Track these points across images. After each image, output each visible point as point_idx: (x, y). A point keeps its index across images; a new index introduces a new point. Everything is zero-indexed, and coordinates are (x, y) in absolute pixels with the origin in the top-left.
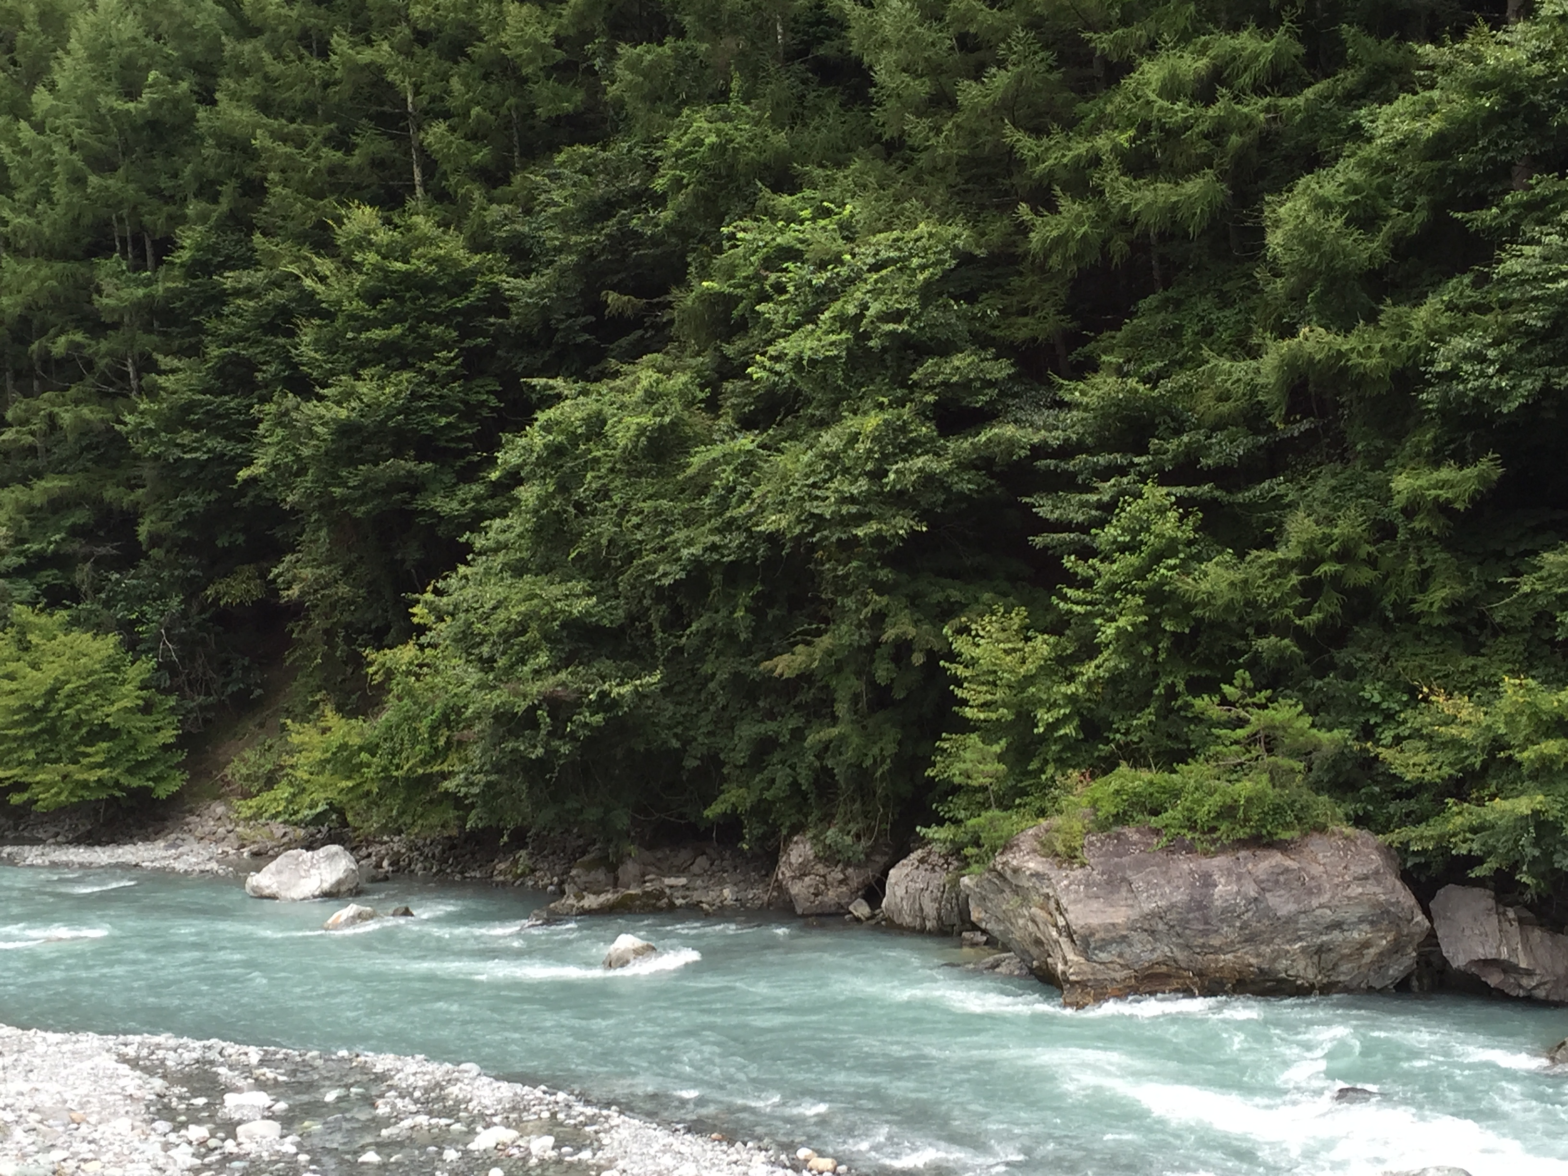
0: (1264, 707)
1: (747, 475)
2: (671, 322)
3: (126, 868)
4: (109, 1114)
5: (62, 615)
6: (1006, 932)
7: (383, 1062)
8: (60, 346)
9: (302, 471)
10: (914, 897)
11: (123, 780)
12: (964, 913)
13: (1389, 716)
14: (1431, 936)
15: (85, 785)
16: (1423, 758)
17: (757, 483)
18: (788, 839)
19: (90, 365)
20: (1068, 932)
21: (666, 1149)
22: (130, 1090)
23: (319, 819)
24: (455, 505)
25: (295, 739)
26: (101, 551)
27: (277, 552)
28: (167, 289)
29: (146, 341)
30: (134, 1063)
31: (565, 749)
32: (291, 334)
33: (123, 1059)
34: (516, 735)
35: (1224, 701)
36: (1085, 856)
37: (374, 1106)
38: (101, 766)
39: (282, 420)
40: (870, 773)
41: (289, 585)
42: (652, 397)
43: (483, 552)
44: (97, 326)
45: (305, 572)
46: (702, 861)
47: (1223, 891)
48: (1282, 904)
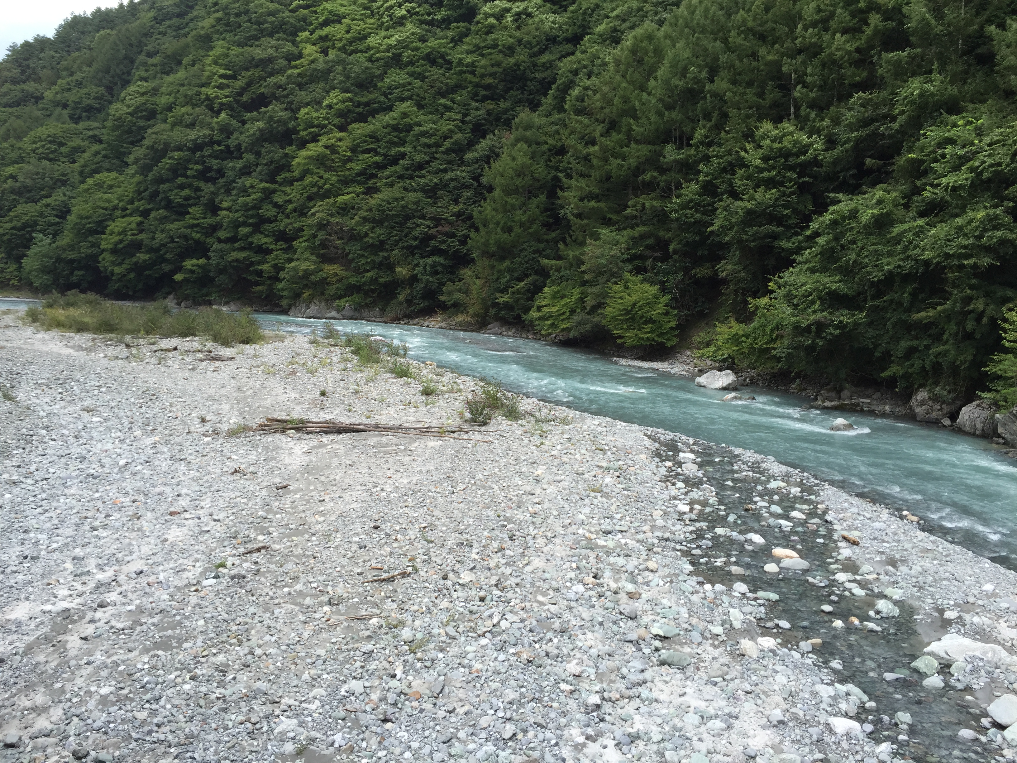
1: (919, 237)
2: (894, 171)
4: (639, 452)
5: (640, 277)
6: (1014, 439)
7: (738, 451)
8: (648, 177)
9: (732, 228)
10: (972, 420)
11: (656, 339)
12: (995, 429)
15: (642, 339)
17: (923, 241)
18: (917, 390)
19: (658, 185)
21: (846, 501)
22: (647, 446)
23: (724, 360)
24: (790, 244)
25: (718, 329)
26: (656, 254)
27: (719, 259)
29: (679, 176)
30: (649, 437)
31: (821, 343)
32: (733, 174)
33: (646, 435)
34: (801, 335)
38: (648, 333)
39: (726, 208)
40: (959, 367)
41: (722, 272)
42: (880, 202)
43: (800, 263)
44: (663, 170)
45: (729, 267)
46: (878, 394)
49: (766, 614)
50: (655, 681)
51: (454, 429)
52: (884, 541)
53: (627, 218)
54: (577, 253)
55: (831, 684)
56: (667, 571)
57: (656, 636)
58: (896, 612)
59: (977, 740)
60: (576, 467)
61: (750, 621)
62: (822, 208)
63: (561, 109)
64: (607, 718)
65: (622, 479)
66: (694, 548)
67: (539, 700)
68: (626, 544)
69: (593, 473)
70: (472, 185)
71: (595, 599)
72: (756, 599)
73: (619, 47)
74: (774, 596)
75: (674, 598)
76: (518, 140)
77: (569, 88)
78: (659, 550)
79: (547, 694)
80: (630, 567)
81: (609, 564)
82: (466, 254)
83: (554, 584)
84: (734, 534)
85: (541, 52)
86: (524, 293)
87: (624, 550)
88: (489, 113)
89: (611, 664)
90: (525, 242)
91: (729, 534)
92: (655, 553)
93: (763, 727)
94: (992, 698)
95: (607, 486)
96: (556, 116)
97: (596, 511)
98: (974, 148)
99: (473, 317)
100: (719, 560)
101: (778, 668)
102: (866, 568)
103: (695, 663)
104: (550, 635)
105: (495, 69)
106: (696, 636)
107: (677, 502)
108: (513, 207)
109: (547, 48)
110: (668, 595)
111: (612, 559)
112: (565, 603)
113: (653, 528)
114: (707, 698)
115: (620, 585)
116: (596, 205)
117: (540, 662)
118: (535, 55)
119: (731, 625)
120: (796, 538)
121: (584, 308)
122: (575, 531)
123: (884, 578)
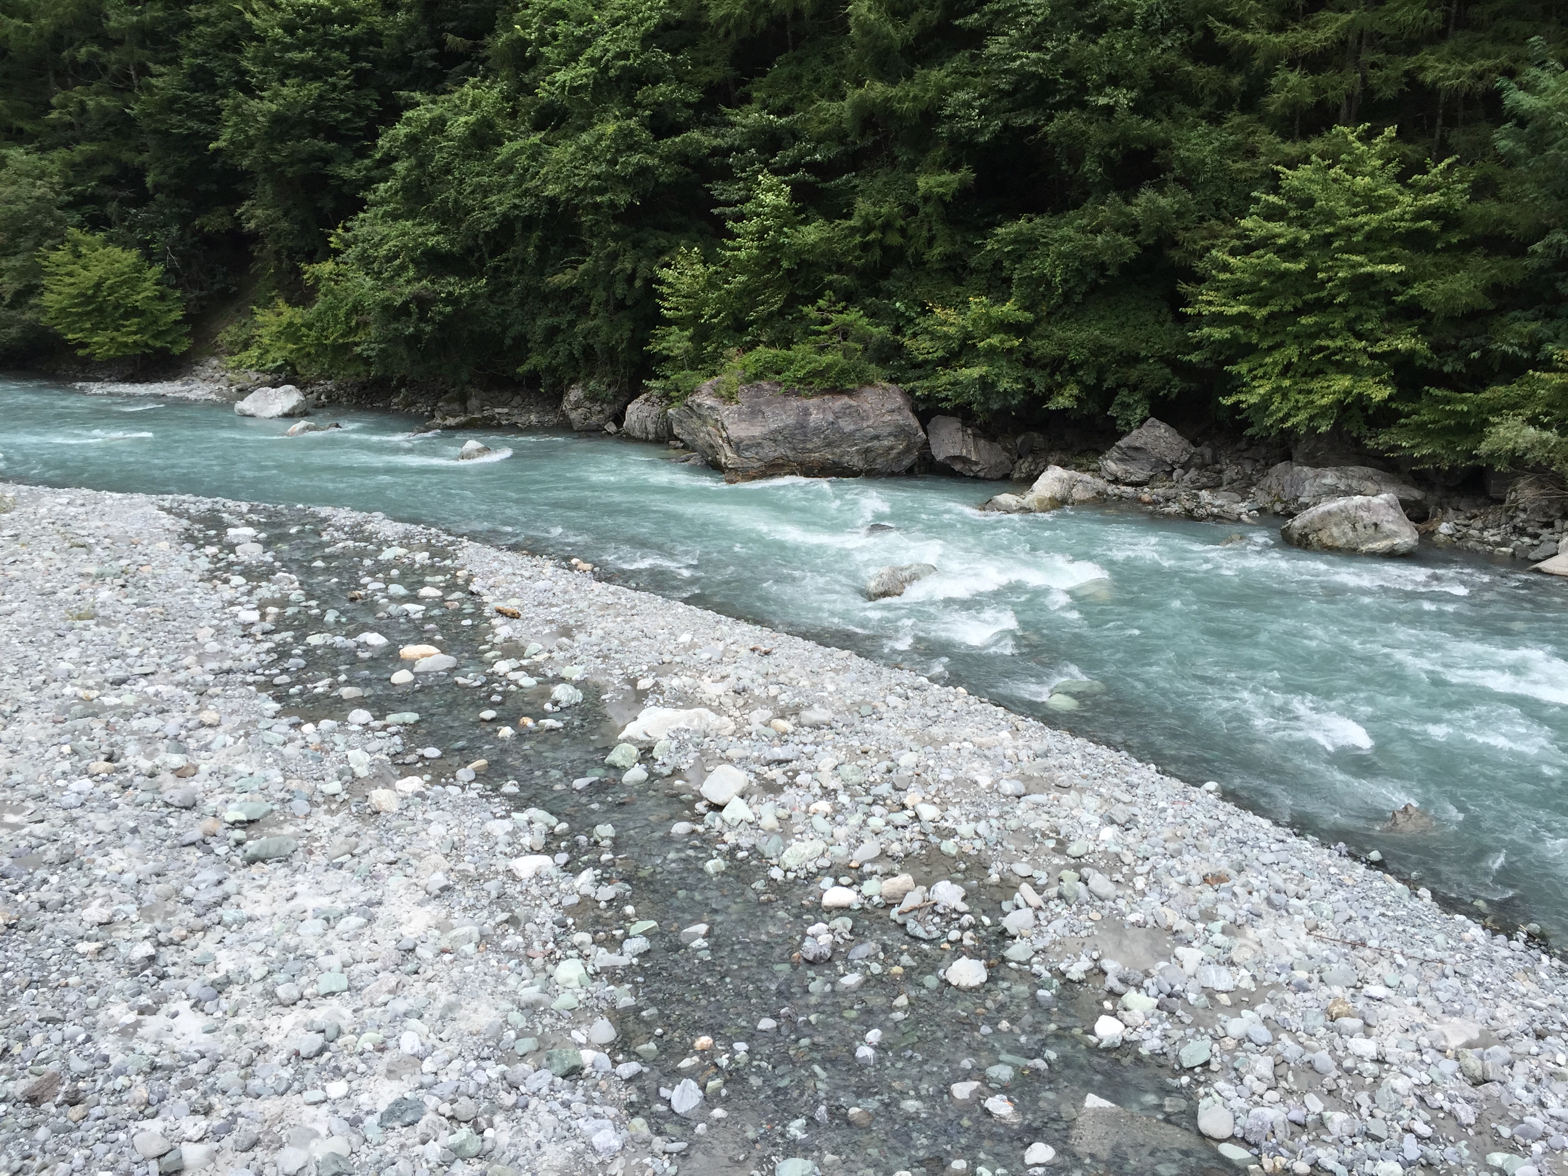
0: (841, 312)
1: (536, 161)
2: (489, 57)
3: (157, 397)
4: (154, 539)
5: (100, 236)
6: (694, 440)
7: (324, 511)
8: (83, 53)
9: (251, 146)
10: (642, 421)
11: (150, 342)
12: (670, 429)
13: (910, 320)
14: (927, 443)
15: (126, 345)
16: (928, 344)
17: (542, 167)
18: (568, 387)
19: (105, 68)
20: (728, 441)
21: (495, 559)
22: (168, 526)
23: (279, 370)
24: (353, 172)
25: (259, 318)
26: (123, 194)
27: (240, 199)
28: (152, 17)
29: (140, 54)
30: (169, 511)
31: (428, 329)
32: (239, 51)
33: (162, 508)
34: (396, 319)
35: (819, 309)
36: (739, 398)
37: (320, 535)
38: (135, 333)
39: (235, 110)
40: (613, 348)
41: (248, 221)
42: (475, 105)
43: (374, 204)
44: (108, 42)
45: (259, 212)
46: (518, 399)
47: (815, 418)
48: (847, 425)
49: (404, 745)
50: (244, 891)
52: (551, 605)
53: (54, 128)
55: (507, 816)
56: (236, 719)
57: (233, 824)
58: (579, 696)
59: (694, 832)
60: (38, 583)
61: (381, 761)
62: (391, 114)
64: (171, 970)
65: (130, 588)
66: (276, 675)
67: (43, 982)
68: (157, 694)
69: (74, 588)
71: (116, 795)
72: (385, 728)
74: (411, 717)
75: (256, 758)
78: (218, 690)
79: (54, 969)
80: (171, 728)
81: (133, 733)
83: (34, 789)
84: (339, 639)
87: (155, 703)
89: (163, 888)
91: (329, 642)
92: (211, 697)
93: (420, 904)
94: (704, 774)
95: (104, 605)
97: (91, 650)
98: (594, 27)
100: (319, 684)
101: (430, 816)
102: (533, 647)
103: (305, 846)
104: (41, 874)
106: (300, 806)
107: (235, 609)
110: (244, 757)
111: (135, 724)
112: (61, 814)
113: (201, 659)
114: (330, 890)
115: (157, 761)
117: (32, 922)
119: (353, 775)
122: (57, 692)
123: (558, 655)
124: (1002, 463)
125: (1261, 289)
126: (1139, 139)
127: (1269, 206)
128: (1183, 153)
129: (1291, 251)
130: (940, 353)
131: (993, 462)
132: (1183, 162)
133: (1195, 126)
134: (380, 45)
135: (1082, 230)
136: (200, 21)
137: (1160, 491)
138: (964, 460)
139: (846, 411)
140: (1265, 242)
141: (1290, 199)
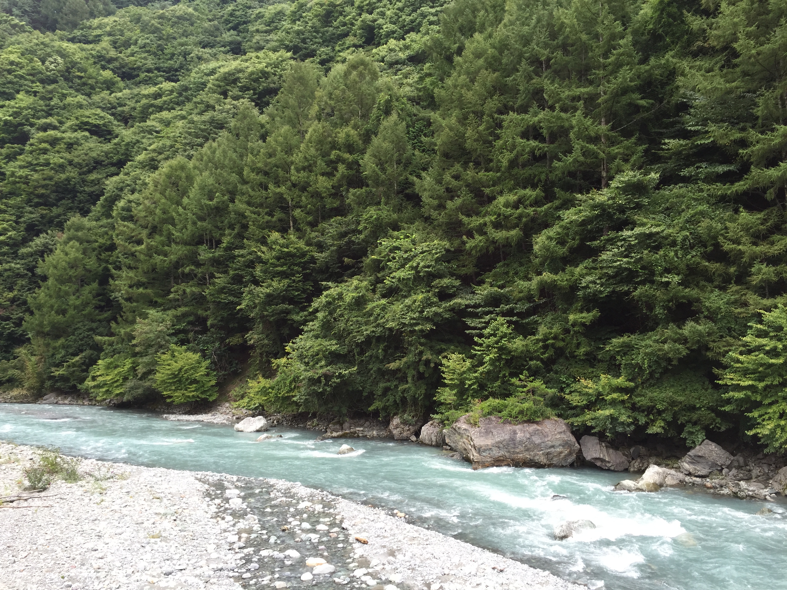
0: (532, 382)
1: (383, 311)
2: (363, 267)
3: (199, 422)
4: (192, 495)
5: (184, 347)
6: (456, 446)
7: (273, 481)
8: (187, 270)
9: (255, 307)
10: (429, 435)
11: (200, 396)
12: (444, 440)
13: (568, 385)
14: (580, 450)
15: (189, 397)
16: (578, 398)
17: (386, 313)
18: (393, 417)
19: (196, 275)
20: (474, 447)
21: (356, 509)
22: (198, 488)
23: (256, 408)
24: (299, 318)
25: (250, 385)
26: (196, 329)
27: (247, 330)
28: (219, 255)
29: (212, 269)
30: (200, 480)
31: (329, 389)
32: (254, 268)
33: (197, 479)
34: (314, 384)
35: (520, 380)
36: (479, 424)
37: (270, 494)
38: (194, 391)
39: (250, 292)
40: (417, 398)
41: (250, 340)
42: (357, 288)
43: (307, 332)
44: (198, 264)
45: (255, 336)
46: (368, 423)
47: (520, 435)
48: (537, 440)
51: (12, 499)
52: (384, 537)
53: (171, 301)
54: (128, 330)
60: (136, 517)
62: (318, 292)
63: (109, 216)
65: (178, 522)
66: (244, 573)
68: (186, 581)
69: (152, 521)
70: (27, 274)
73: (157, 172)
76: (70, 239)
77: (116, 200)
78: (215, 580)
82: (21, 335)
84: (276, 553)
85: (90, 171)
86: (79, 366)
88: (42, 216)
90: (79, 322)
91: (271, 554)
92: (212, 584)
95: (165, 530)
96: (104, 221)
97: (157, 555)
98: (412, 253)
99: (28, 390)
100: (265, 579)
102: (374, 561)
105: (47, 182)
107: (226, 534)
108: (67, 293)
109: (95, 168)
113: (208, 562)
116: (144, 291)
118: (84, 173)
120: (323, 547)
121: (136, 375)
122: (139, 578)
123: (388, 567)
124: (623, 462)
125: (760, 372)
126: (684, 297)
127: (758, 330)
128: (707, 304)
129: (774, 353)
130: (585, 402)
131: (618, 461)
132: (708, 309)
133: (712, 292)
134: (315, 263)
135: (657, 341)
136: (239, 256)
137: (717, 481)
138: (602, 460)
139: (536, 432)
140: (759, 348)
141: (769, 327)
